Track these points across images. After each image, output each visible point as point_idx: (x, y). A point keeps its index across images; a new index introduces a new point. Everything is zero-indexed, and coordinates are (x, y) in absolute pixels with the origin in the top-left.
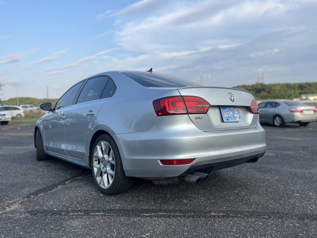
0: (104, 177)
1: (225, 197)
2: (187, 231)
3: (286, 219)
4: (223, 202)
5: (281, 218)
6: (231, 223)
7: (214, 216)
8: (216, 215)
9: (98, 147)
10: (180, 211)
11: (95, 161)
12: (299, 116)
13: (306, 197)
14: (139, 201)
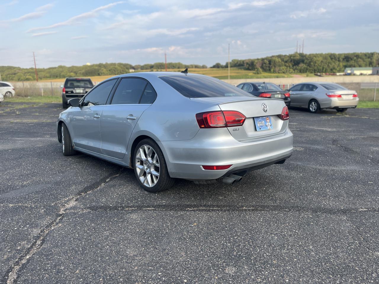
0: (148, 178)
1: (255, 194)
2: (225, 221)
3: (302, 212)
4: (253, 198)
5: (299, 210)
6: (259, 215)
7: (246, 210)
8: (247, 209)
9: (141, 150)
10: (218, 206)
11: (138, 162)
12: (336, 102)
13: (323, 193)
14: (181, 198)
